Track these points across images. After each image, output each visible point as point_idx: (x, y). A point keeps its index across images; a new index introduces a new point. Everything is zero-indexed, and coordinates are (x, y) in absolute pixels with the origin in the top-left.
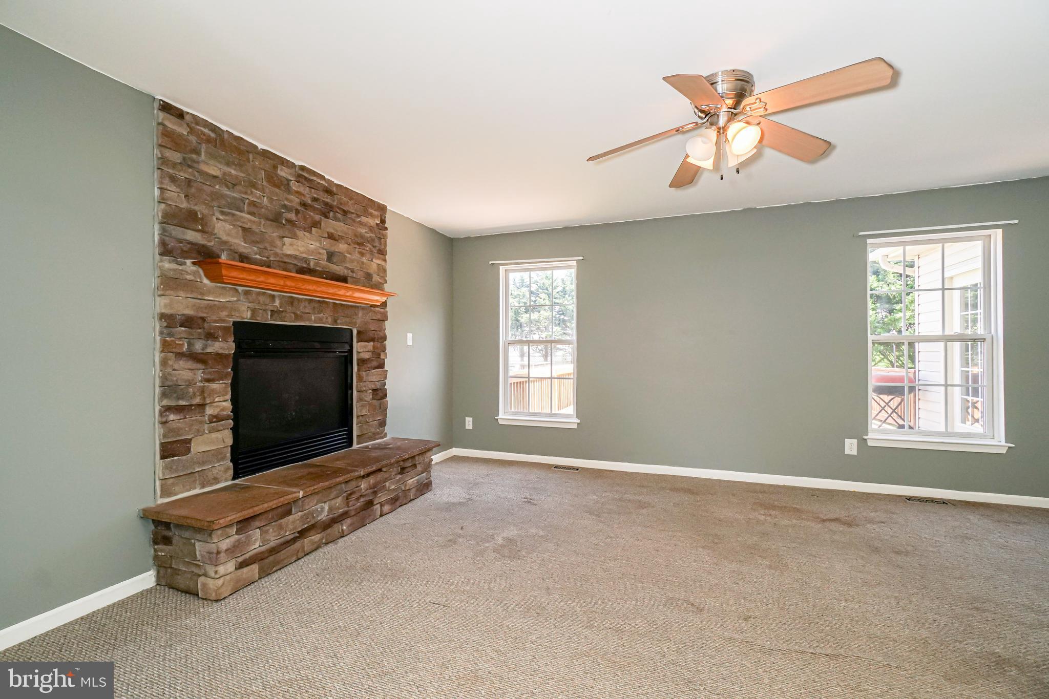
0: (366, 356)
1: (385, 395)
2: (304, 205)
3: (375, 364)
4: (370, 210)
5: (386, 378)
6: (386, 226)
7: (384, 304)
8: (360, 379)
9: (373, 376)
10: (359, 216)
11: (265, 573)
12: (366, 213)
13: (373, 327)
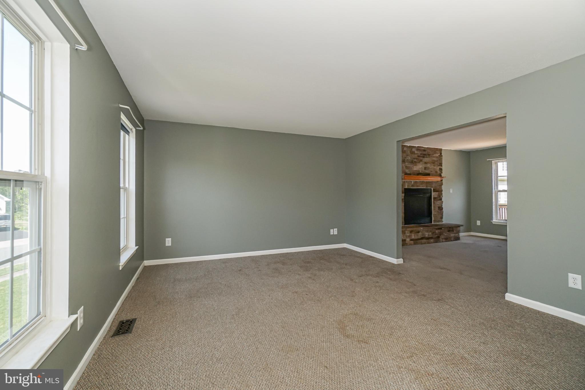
0: (436, 196)
1: (443, 209)
2: (418, 156)
3: (439, 199)
4: (437, 152)
5: (442, 203)
6: (442, 155)
7: (442, 180)
8: (434, 203)
9: (438, 203)
10: (433, 155)
11: (415, 244)
12: (435, 153)
13: (438, 187)
